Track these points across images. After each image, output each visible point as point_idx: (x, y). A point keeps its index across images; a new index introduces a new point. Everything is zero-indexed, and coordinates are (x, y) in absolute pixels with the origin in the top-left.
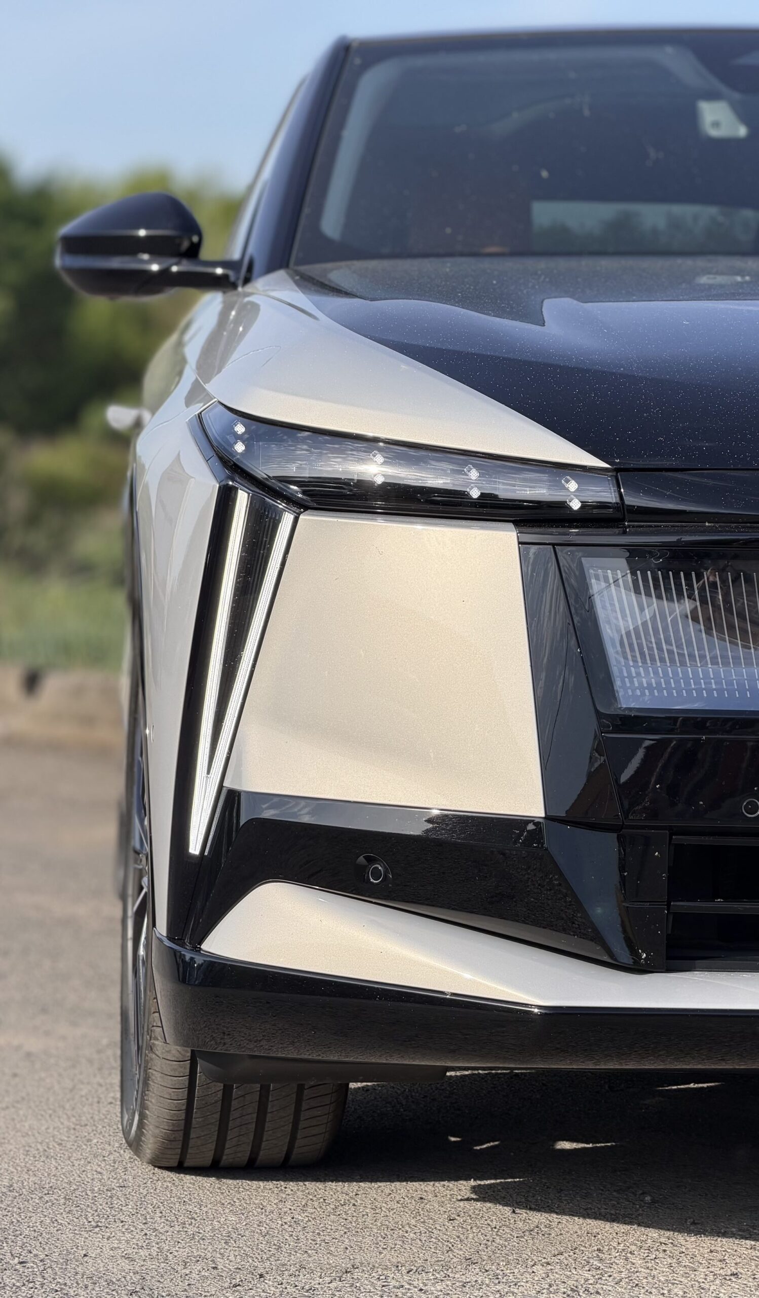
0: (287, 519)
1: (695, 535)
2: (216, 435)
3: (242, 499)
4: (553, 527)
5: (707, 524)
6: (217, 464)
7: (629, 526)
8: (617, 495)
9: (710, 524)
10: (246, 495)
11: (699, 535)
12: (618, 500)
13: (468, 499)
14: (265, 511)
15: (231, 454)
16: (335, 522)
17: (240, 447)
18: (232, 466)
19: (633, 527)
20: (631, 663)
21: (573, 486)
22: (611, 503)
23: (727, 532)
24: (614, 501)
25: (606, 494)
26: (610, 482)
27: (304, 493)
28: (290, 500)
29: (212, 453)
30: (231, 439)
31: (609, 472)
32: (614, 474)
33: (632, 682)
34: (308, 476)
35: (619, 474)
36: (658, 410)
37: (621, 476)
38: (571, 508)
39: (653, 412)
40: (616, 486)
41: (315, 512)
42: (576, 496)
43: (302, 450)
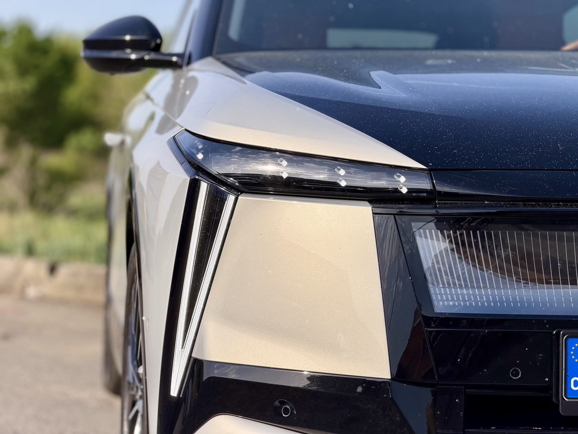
0: (231, 198)
1: (480, 209)
2: (186, 149)
3: (204, 187)
4: (393, 204)
5: (486, 202)
6: (188, 166)
7: (439, 203)
8: (431, 185)
9: (488, 203)
10: (206, 184)
11: (482, 209)
12: (432, 188)
13: (338, 187)
14: (217, 194)
15: (196, 160)
16: (260, 200)
17: (200, 156)
18: (197, 167)
19: (442, 204)
20: (441, 286)
21: (402, 179)
22: (427, 189)
23: (499, 207)
24: (430, 188)
25: (425, 184)
26: (427, 177)
27: (239, 182)
28: (231, 187)
29: (184, 160)
30: (194, 151)
31: (425, 171)
32: (428, 172)
33: (442, 297)
34: (240, 173)
35: (432, 172)
36: (452, 135)
37: (433, 173)
38: (402, 193)
39: (449, 135)
40: (430, 179)
41: (248, 195)
42: (404, 185)
43: (235, 158)
